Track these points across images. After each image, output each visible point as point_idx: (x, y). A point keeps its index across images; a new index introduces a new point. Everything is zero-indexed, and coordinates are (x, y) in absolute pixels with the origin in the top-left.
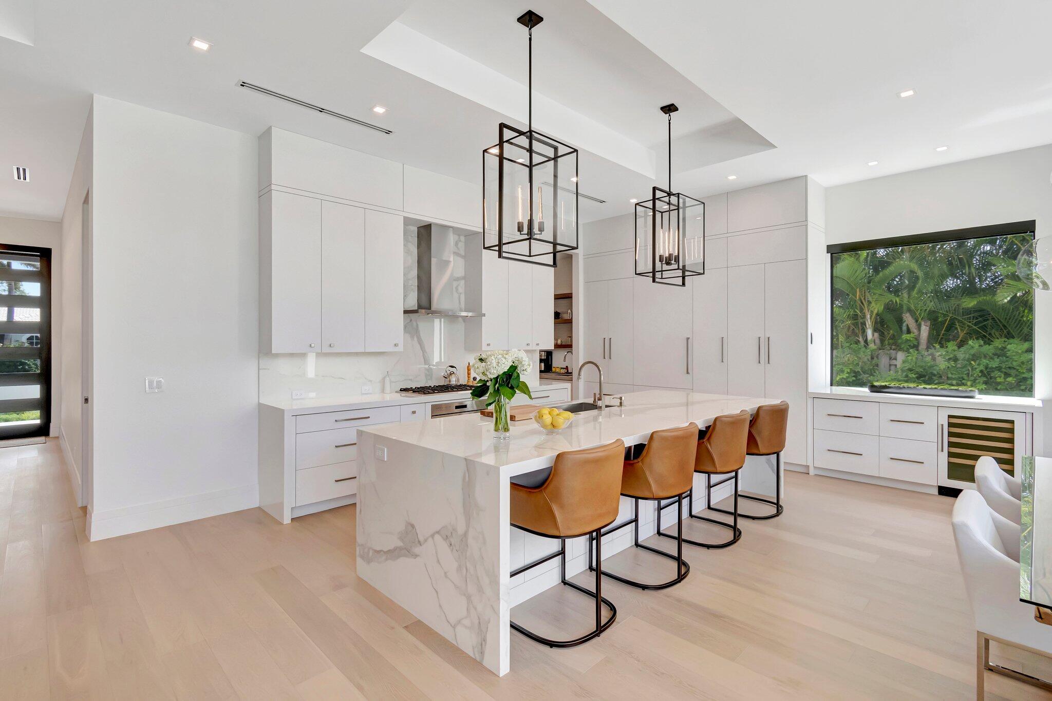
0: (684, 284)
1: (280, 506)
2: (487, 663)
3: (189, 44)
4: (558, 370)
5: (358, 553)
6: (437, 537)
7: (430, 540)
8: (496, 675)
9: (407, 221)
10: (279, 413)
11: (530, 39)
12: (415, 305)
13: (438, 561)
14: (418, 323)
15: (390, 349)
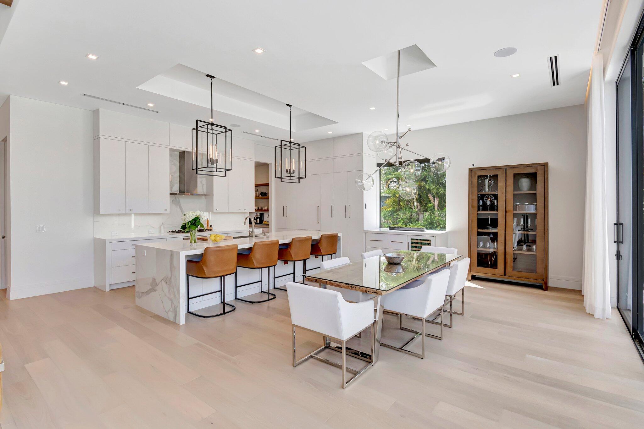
0: (299, 182)
1: (105, 286)
2: (177, 322)
3: (58, 82)
4: (266, 223)
5: (136, 296)
6: (163, 282)
7: (161, 283)
8: (178, 324)
9: (172, 150)
10: (104, 241)
11: (212, 84)
12: (177, 191)
13: (163, 291)
14: (180, 199)
15: (162, 211)
